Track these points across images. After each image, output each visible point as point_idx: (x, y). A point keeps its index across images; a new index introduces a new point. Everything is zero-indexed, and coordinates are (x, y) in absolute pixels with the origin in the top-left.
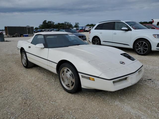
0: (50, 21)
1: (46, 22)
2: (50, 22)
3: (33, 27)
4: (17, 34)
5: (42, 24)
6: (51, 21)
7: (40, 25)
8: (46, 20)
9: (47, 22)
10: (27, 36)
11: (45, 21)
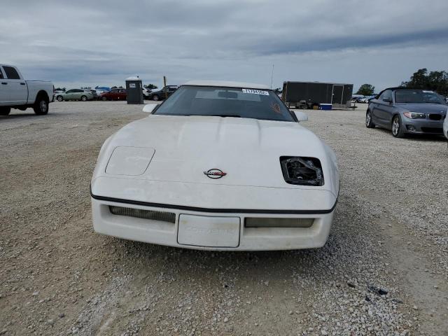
0: (439, 71)
1: (425, 75)
2: (439, 74)
3: (351, 86)
4: (305, 101)
5: (409, 80)
6: (442, 72)
7: (403, 83)
8: (425, 70)
9: (427, 74)
10: (329, 108)
11: (422, 71)
